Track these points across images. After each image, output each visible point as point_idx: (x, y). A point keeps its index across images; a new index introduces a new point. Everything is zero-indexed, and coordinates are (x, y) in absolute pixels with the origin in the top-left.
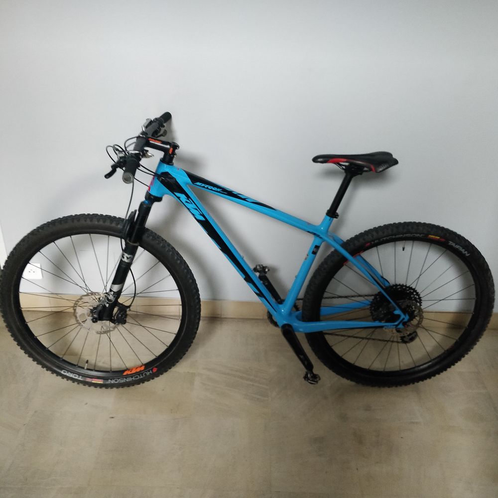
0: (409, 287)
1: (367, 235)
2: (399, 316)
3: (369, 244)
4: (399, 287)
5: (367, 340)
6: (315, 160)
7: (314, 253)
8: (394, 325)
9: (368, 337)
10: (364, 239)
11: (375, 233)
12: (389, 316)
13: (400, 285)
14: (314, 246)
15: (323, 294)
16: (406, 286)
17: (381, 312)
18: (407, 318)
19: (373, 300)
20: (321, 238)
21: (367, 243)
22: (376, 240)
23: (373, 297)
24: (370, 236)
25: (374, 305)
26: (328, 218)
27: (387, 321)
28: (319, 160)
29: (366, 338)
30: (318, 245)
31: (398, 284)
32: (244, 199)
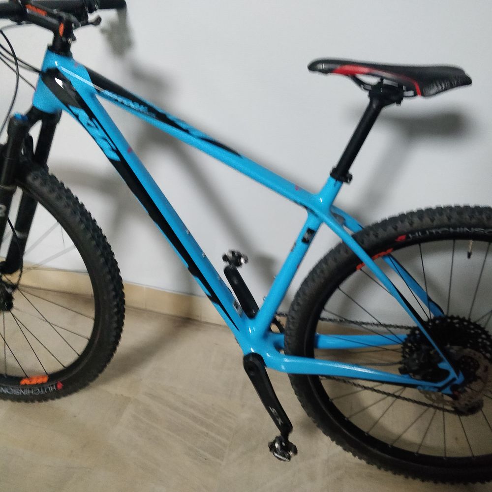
0: (474, 324)
1: (402, 222)
2: (446, 373)
3: (403, 237)
4: (455, 321)
5: (394, 399)
6: (313, 67)
7: (307, 241)
8: (435, 387)
9: (397, 394)
10: (396, 228)
11: (416, 220)
12: (430, 370)
13: (458, 318)
14: (306, 229)
15: (319, 312)
16: (469, 321)
17: (414, 360)
18: (460, 379)
19: (408, 335)
20: (316, 215)
21: (400, 235)
22: (418, 231)
23: (408, 331)
24: (407, 224)
25: (409, 345)
26: (333, 181)
27: (424, 379)
28: (320, 66)
29: (393, 395)
30: (312, 227)
31: (455, 315)
32: (187, 131)
